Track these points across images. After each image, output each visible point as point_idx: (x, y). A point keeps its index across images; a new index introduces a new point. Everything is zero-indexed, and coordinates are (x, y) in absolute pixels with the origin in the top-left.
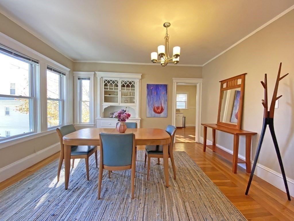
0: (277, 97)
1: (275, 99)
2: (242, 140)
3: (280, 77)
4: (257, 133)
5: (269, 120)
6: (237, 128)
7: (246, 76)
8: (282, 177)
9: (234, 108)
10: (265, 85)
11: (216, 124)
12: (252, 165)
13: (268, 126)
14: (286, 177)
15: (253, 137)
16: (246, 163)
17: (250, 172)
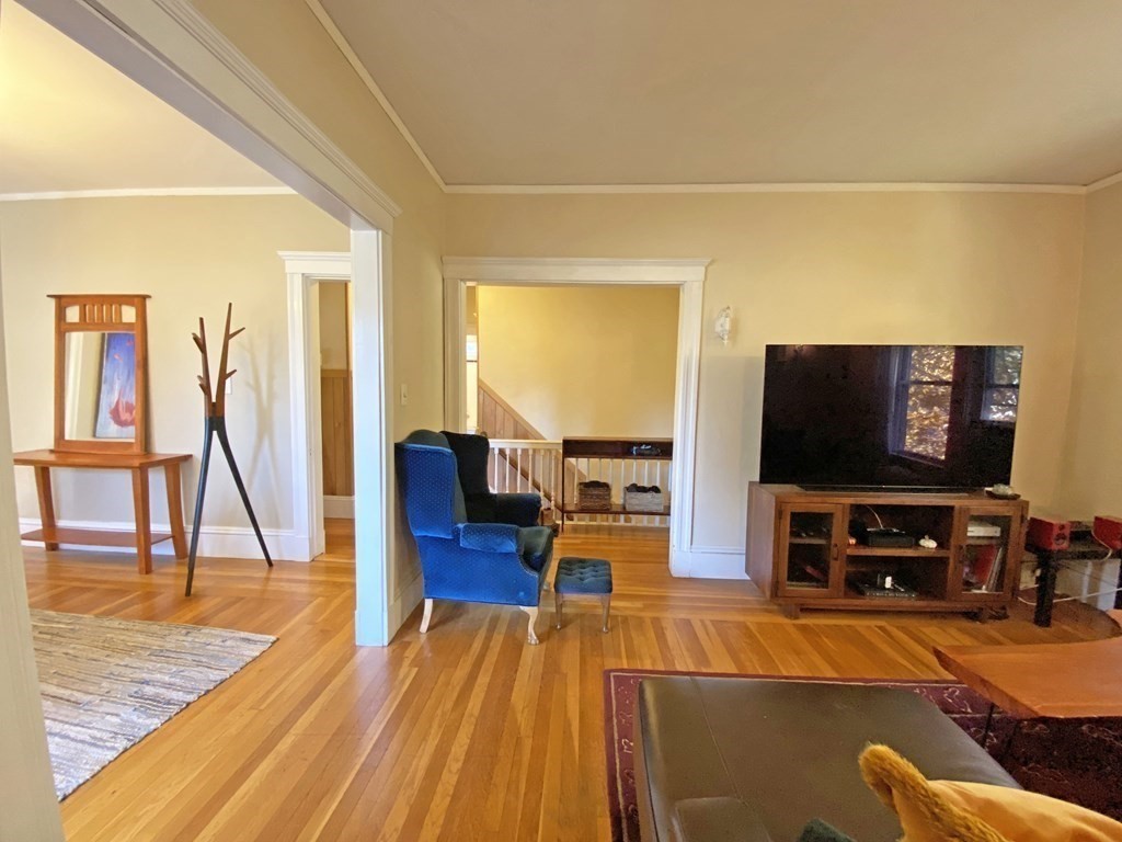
0: (228, 372)
1: (223, 376)
2: (157, 481)
3: (231, 332)
4: (191, 456)
5: (216, 421)
6: (136, 450)
7: (148, 302)
8: (254, 533)
9: (104, 387)
10: (201, 343)
11: (52, 447)
12: (189, 537)
13: (215, 433)
14: (261, 529)
15: (183, 466)
16: (173, 537)
17: (187, 555)
